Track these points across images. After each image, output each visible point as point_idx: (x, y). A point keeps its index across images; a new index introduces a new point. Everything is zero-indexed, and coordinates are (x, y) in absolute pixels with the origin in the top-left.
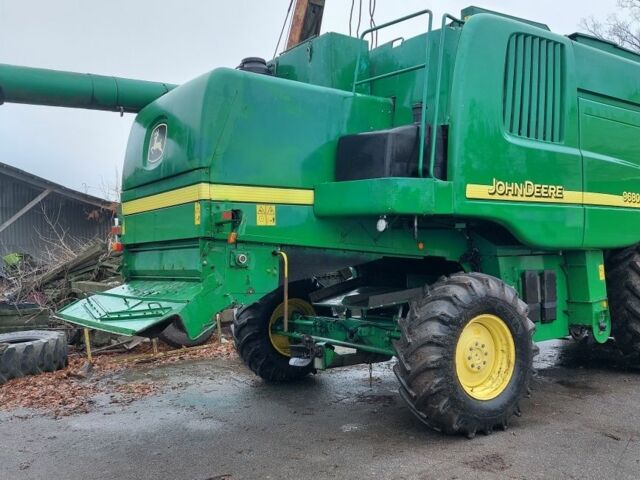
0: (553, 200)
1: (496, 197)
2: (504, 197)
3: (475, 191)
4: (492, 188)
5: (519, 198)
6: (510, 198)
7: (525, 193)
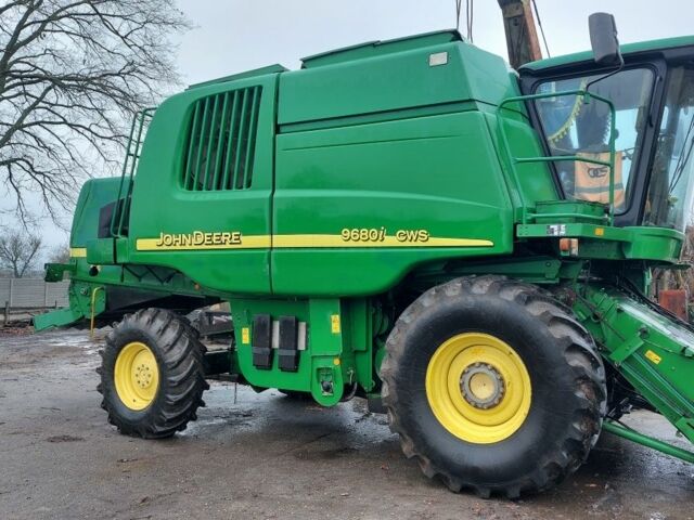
0: (228, 246)
1: (164, 247)
2: (172, 247)
3: (144, 244)
4: (159, 241)
5: (187, 247)
6: (178, 247)
7: (194, 242)
